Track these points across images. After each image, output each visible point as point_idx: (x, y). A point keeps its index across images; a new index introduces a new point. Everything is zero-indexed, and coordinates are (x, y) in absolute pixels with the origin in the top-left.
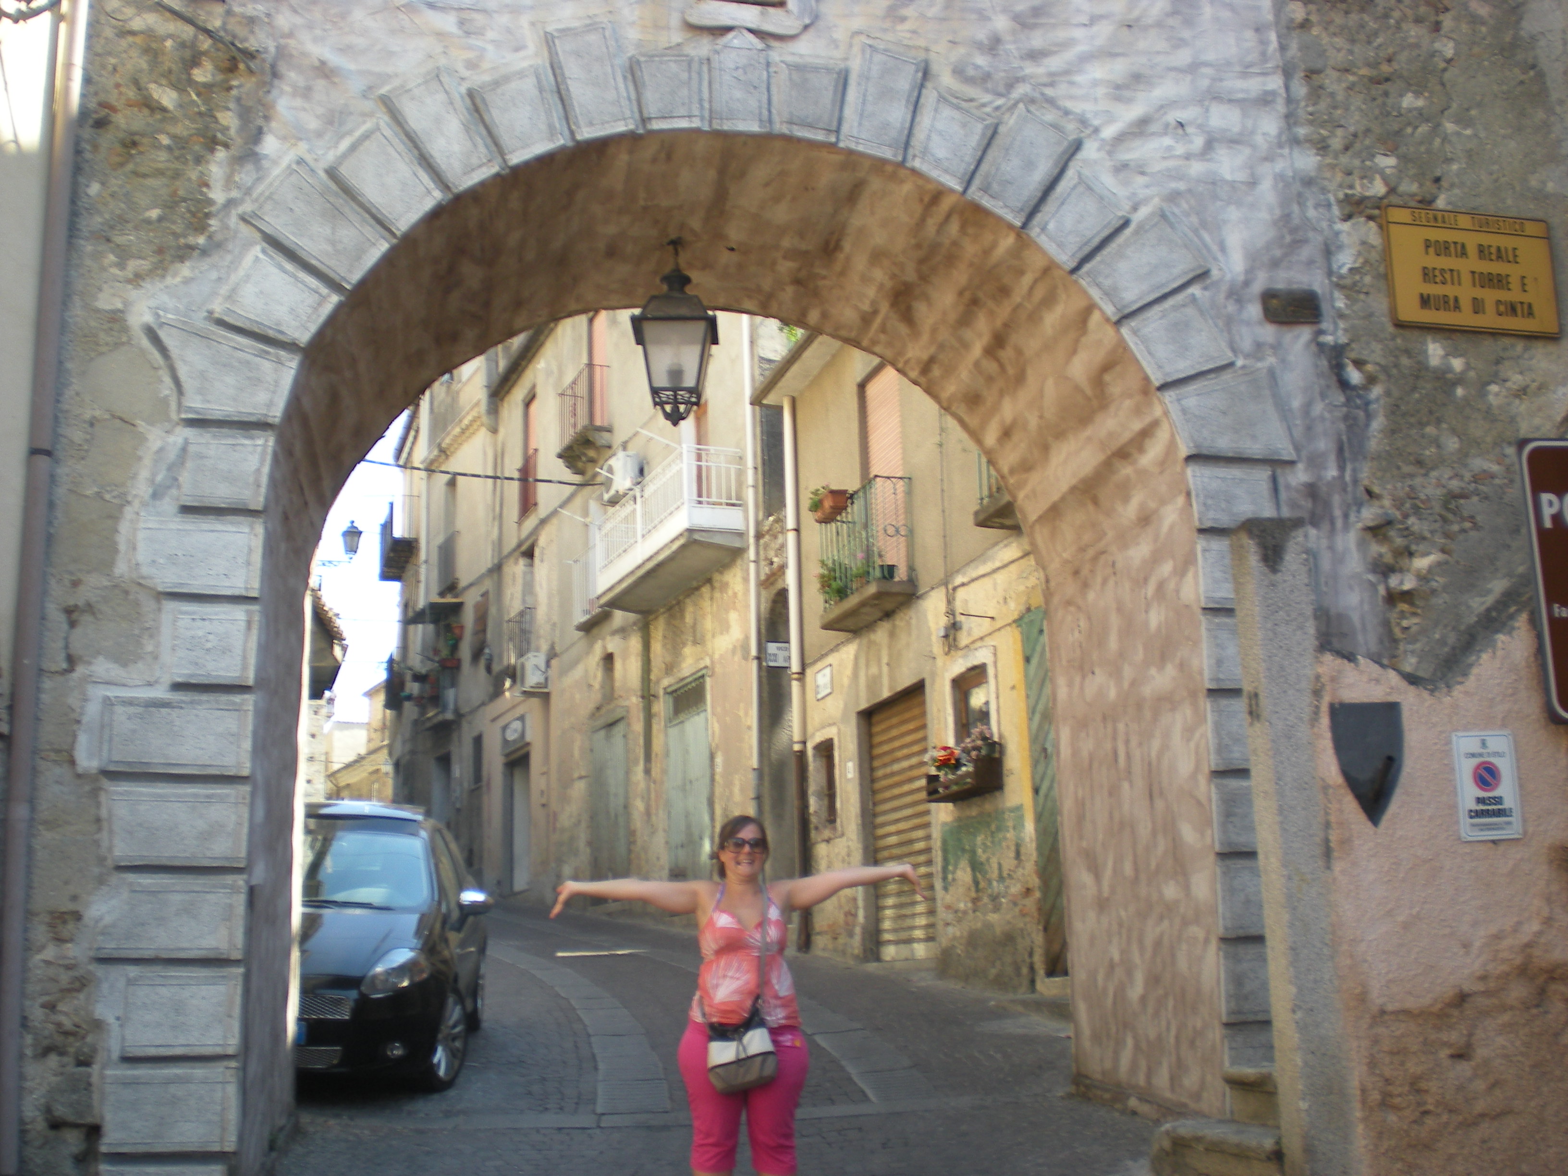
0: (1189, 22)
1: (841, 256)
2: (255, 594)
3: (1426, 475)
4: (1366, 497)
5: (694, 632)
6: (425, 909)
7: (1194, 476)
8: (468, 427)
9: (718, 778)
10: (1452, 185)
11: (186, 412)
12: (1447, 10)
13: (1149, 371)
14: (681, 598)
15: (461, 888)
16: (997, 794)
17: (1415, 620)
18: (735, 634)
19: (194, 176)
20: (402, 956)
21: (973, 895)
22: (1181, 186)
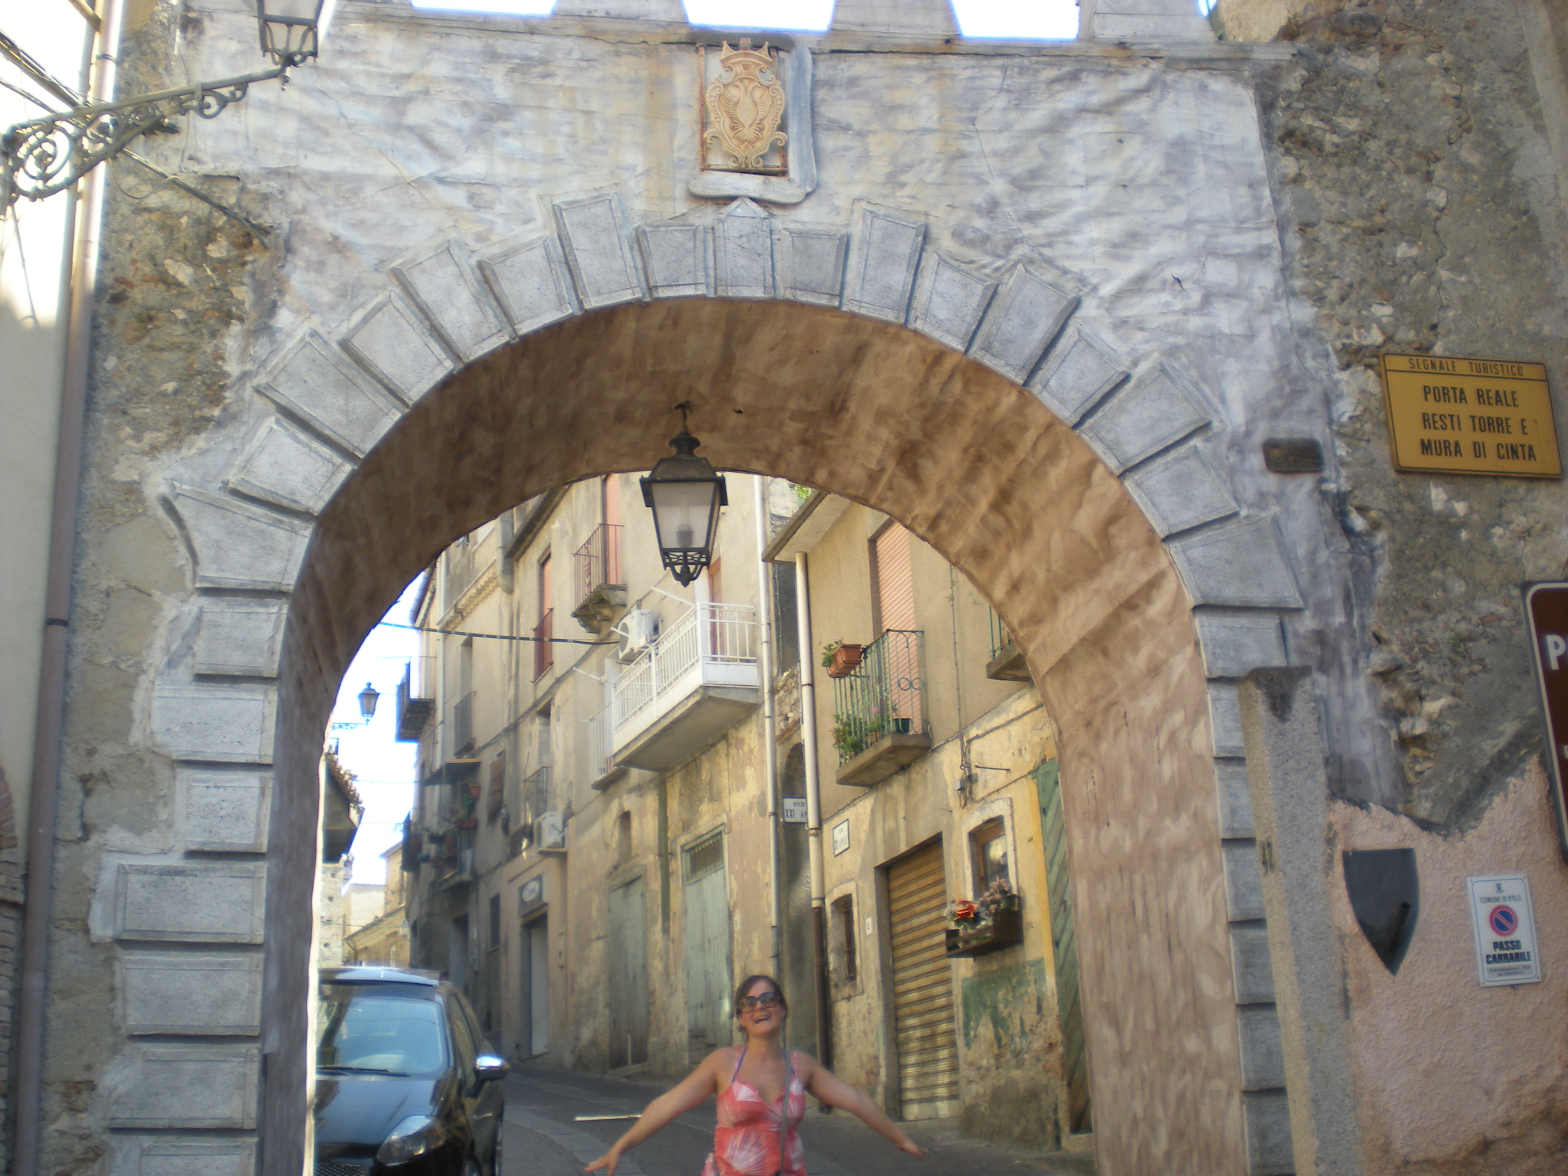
0: (1183, 181)
1: (847, 417)
2: (269, 761)
3: (1434, 619)
4: (1374, 642)
5: (711, 789)
6: (440, 1075)
7: (1202, 626)
8: (483, 589)
9: (736, 936)
10: (1449, 332)
11: (201, 581)
12: (1438, 159)
13: (1154, 523)
14: (697, 755)
15: (478, 1052)
16: (1017, 948)
17: (1429, 764)
18: (752, 789)
19: (209, 349)
20: (418, 1123)
21: (996, 1051)
22: (1180, 340)
